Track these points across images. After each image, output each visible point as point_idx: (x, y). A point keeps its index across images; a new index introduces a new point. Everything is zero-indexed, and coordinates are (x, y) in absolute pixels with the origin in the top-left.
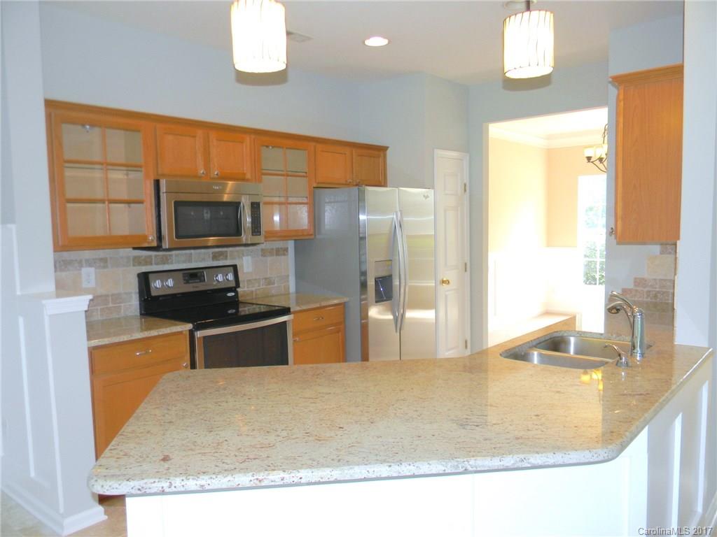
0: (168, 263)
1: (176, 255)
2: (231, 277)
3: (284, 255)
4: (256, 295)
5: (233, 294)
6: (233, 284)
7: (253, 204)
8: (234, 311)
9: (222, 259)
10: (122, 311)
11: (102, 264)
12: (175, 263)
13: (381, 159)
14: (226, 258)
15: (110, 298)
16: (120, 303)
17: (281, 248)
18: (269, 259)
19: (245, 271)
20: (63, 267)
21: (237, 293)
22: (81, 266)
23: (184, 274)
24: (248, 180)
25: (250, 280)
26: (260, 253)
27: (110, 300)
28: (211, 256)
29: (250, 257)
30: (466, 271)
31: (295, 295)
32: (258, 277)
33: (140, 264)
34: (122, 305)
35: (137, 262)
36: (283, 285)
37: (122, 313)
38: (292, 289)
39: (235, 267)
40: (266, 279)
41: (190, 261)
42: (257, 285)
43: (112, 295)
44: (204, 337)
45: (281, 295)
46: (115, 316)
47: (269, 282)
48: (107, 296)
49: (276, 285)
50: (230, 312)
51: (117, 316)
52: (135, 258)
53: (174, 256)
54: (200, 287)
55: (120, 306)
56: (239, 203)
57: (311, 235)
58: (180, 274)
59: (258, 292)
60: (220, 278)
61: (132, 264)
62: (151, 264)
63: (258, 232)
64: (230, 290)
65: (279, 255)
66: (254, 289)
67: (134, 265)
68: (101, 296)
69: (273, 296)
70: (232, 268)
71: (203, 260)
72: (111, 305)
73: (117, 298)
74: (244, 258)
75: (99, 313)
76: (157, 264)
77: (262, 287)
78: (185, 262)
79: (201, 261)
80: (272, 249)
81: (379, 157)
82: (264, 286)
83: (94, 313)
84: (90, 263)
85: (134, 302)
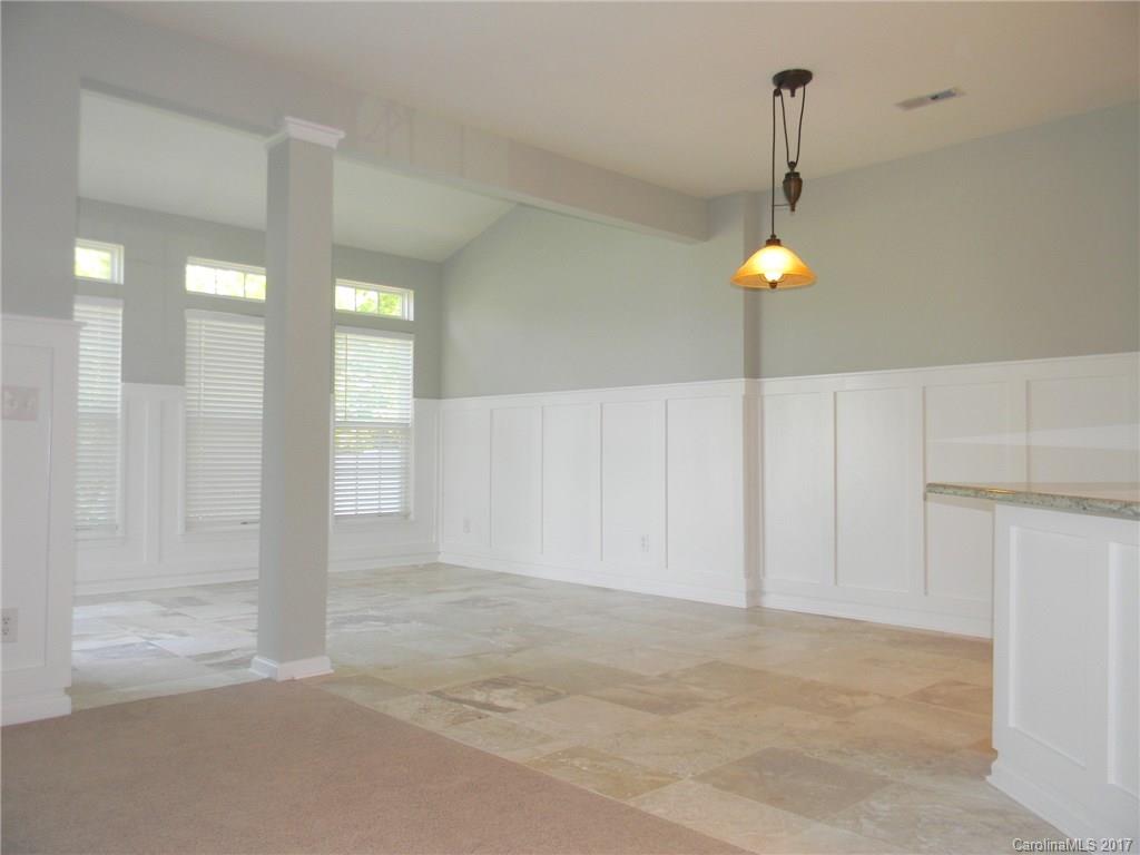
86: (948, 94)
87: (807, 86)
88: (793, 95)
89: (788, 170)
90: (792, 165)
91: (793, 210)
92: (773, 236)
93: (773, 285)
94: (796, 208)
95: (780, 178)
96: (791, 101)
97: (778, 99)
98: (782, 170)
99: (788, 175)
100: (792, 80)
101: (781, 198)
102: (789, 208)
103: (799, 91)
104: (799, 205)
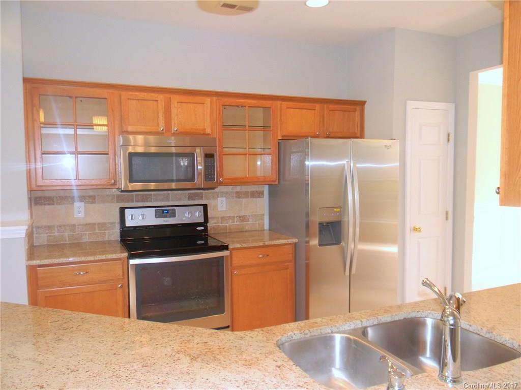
0: (147, 202)
1: (155, 195)
2: (199, 213)
3: (259, 197)
4: (230, 229)
5: (203, 228)
6: (202, 220)
7: (206, 155)
8: (203, 242)
9: (198, 199)
10: (107, 236)
11: (91, 200)
12: (154, 201)
13: (357, 114)
14: (201, 198)
15: (97, 226)
16: (105, 230)
17: (257, 192)
18: (244, 201)
19: (219, 210)
20: (59, 201)
21: (206, 228)
22: (74, 201)
23: (156, 210)
25: (223, 217)
26: (235, 195)
27: (97, 228)
28: (187, 197)
29: (224, 199)
30: (447, 219)
31: (268, 232)
32: (231, 215)
33: (123, 201)
34: (107, 232)
35: (120, 199)
36: (257, 222)
37: (106, 238)
38: (266, 227)
39: (205, 207)
40: (240, 217)
41: (168, 200)
42: (231, 221)
43: (99, 224)
44: (136, 265)
45: (256, 231)
46: (100, 239)
47: (243, 218)
48: (94, 224)
49: (250, 222)
50: (199, 242)
51: (102, 240)
52: (119, 197)
53: (153, 196)
54: (170, 221)
55: (105, 232)
56: (193, 154)
57: (275, 181)
58: (152, 211)
59: (232, 227)
60: (188, 214)
61: (116, 201)
62: (133, 202)
63: (211, 178)
64: (198, 224)
65: (254, 197)
66: (227, 224)
67: (117, 202)
68: (89, 224)
69: (246, 231)
70: (201, 207)
71: (180, 199)
72: (97, 231)
73: (102, 226)
74: (218, 199)
75: (87, 237)
76: (137, 201)
77: (235, 223)
78: (162, 200)
79: (177, 201)
80: (248, 192)
81: (355, 111)
82: (238, 223)
83: (83, 237)
84: (81, 199)
85: (116, 230)
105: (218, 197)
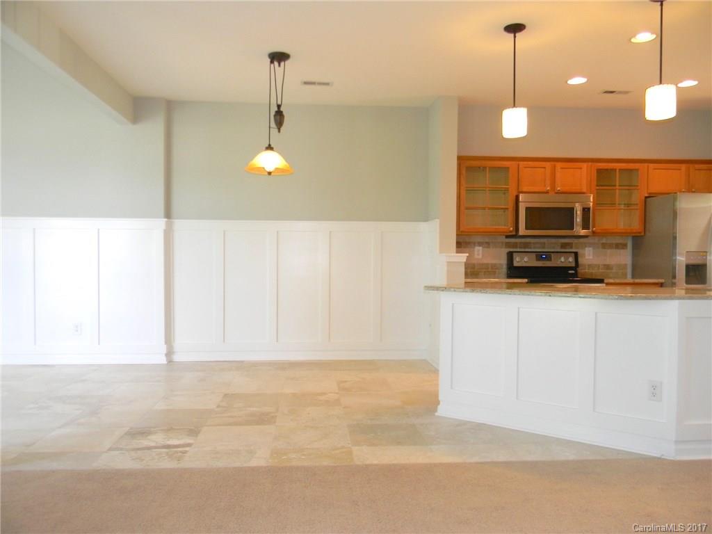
0: (528, 248)
2: (571, 259)
3: (623, 248)
5: (573, 272)
6: (574, 265)
7: (584, 209)
9: (568, 248)
10: (497, 274)
11: (487, 245)
12: (533, 248)
14: (571, 248)
17: (621, 243)
18: (609, 251)
19: (586, 258)
20: (465, 246)
21: (576, 271)
22: (475, 246)
23: (537, 254)
24: (584, 193)
25: (590, 265)
26: (601, 246)
27: (490, 267)
28: (560, 245)
29: (591, 249)
32: (597, 263)
33: (509, 247)
34: (497, 270)
35: (508, 245)
38: (629, 275)
39: (576, 254)
40: (605, 265)
41: (544, 248)
42: (596, 269)
43: (492, 264)
47: (607, 267)
48: (489, 264)
49: (614, 270)
52: (507, 243)
54: (548, 264)
56: (573, 208)
58: (534, 255)
59: (597, 274)
60: (563, 259)
62: (514, 247)
63: (587, 228)
64: (571, 268)
65: (619, 248)
66: (594, 271)
67: (505, 247)
68: (484, 265)
70: (573, 255)
71: (554, 248)
72: (491, 270)
73: (494, 266)
74: (586, 249)
76: (520, 248)
77: (600, 271)
78: (539, 248)
79: (551, 249)
80: (612, 244)
82: (603, 270)
84: (480, 244)
85: (504, 269)
86: (327, 84)
87: (286, 62)
88: (279, 65)
89: (276, 109)
90: (279, 106)
91: (279, 131)
92: (270, 145)
93: (270, 173)
94: (281, 131)
95: (273, 113)
96: (278, 69)
97: (272, 65)
98: (275, 109)
99: (276, 112)
100: (279, 57)
101: (273, 124)
102: (277, 130)
103: (282, 64)
104: (282, 129)
105: (586, 247)
